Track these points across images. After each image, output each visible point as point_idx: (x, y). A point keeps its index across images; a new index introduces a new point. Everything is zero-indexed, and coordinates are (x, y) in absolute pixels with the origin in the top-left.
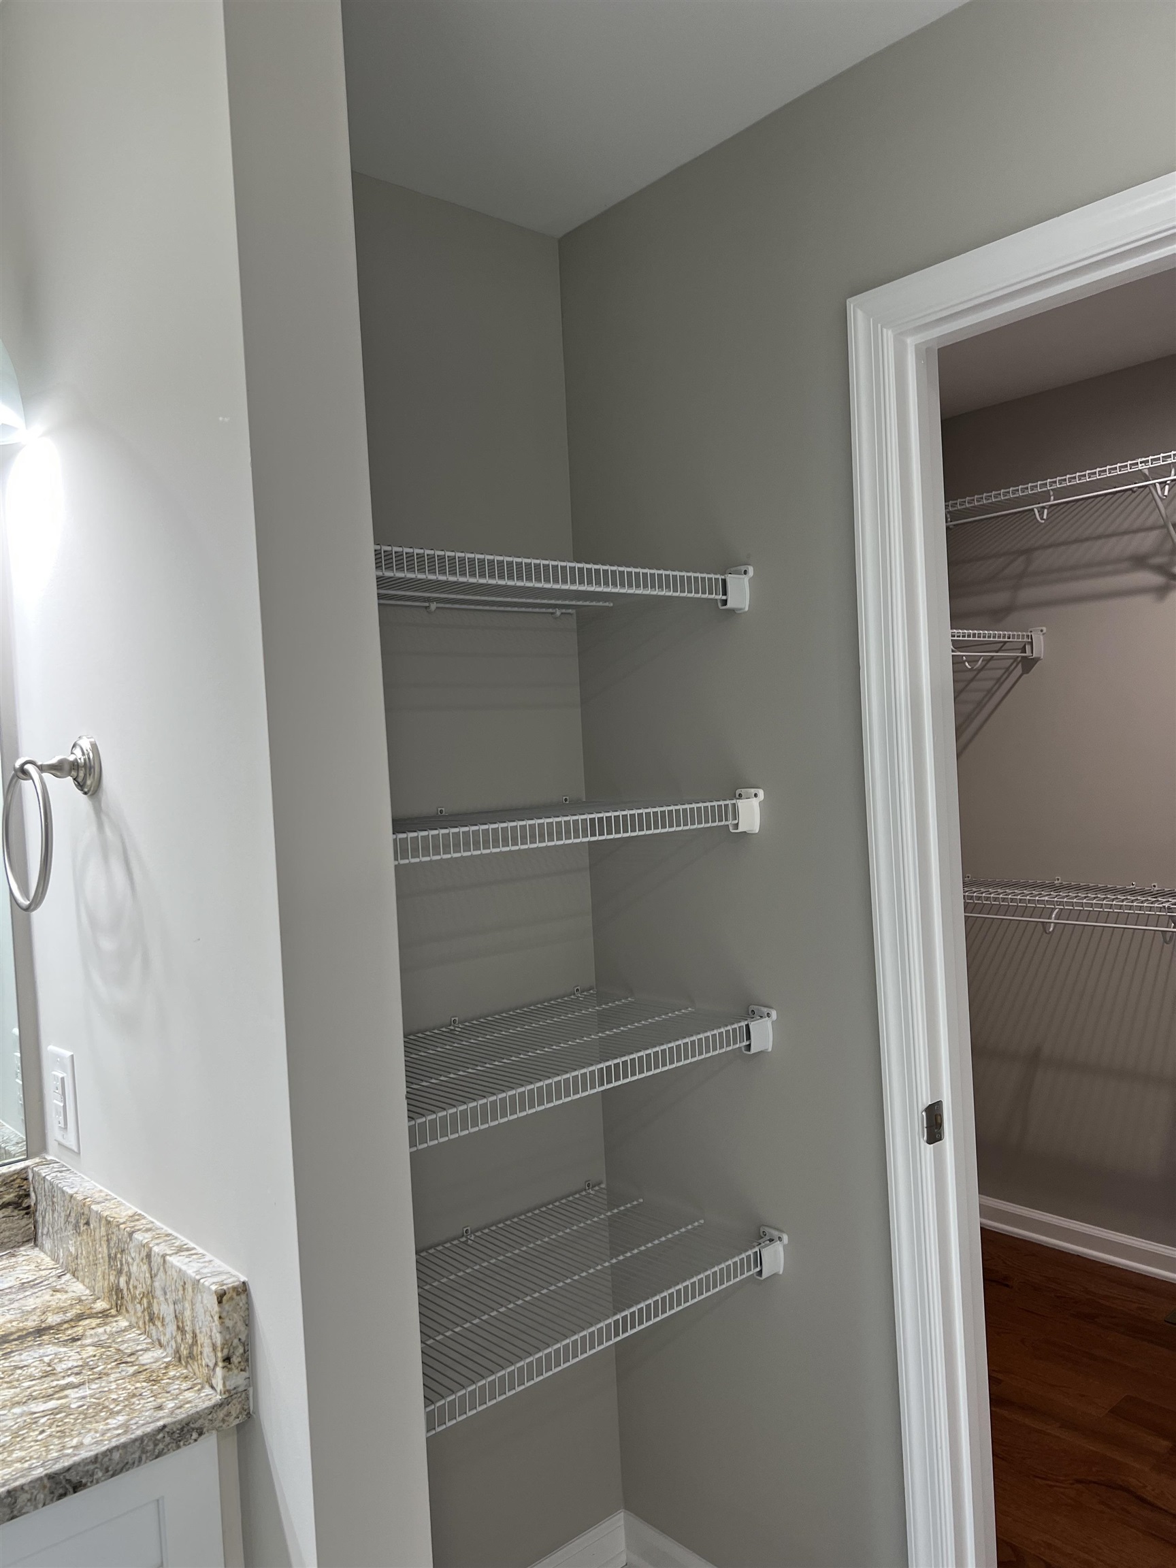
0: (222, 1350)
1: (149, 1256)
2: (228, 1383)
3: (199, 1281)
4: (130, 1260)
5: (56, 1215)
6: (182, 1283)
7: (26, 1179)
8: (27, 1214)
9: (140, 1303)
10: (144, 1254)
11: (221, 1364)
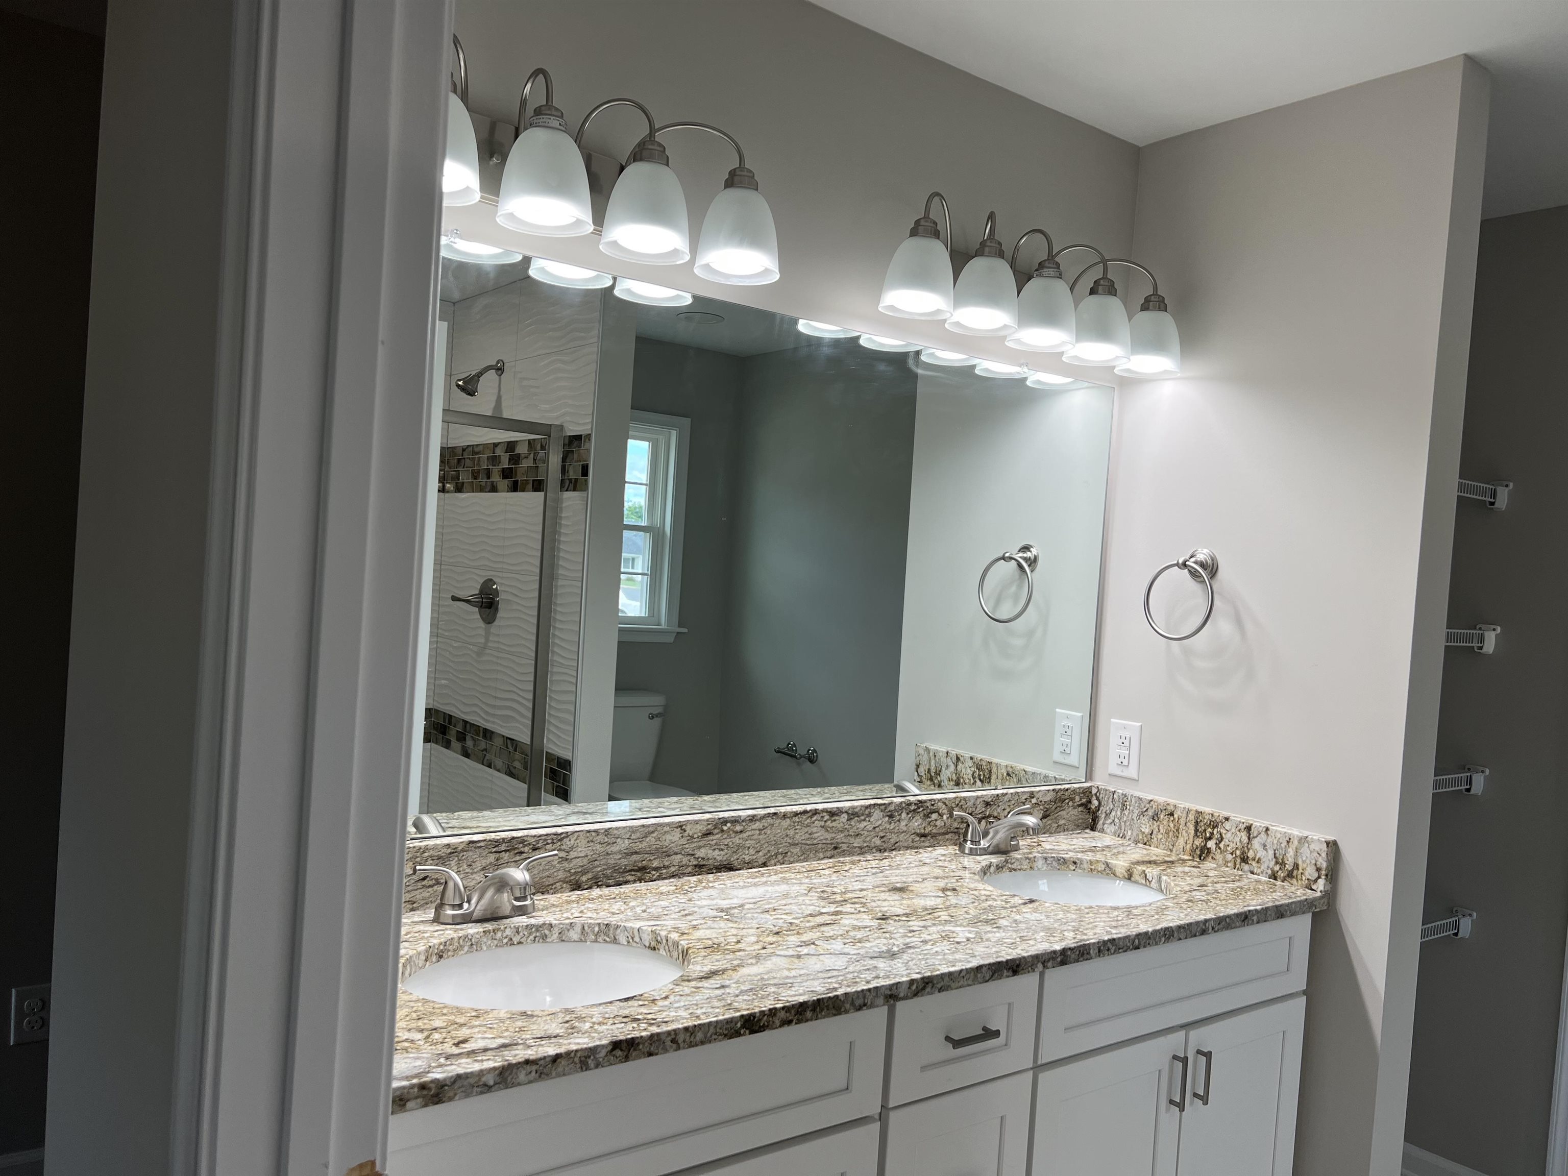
0: (1325, 870)
1: (1249, 828)
2: (1326, 887)
3: (1307, 837)
4: (1223, 831)
5: (1126, 812)
6: (1287, 839)
7: (1091, 793)
8: (1089, 812)
9: (1232, 854)
10: (1242, 827)
11: (1323, 877)
